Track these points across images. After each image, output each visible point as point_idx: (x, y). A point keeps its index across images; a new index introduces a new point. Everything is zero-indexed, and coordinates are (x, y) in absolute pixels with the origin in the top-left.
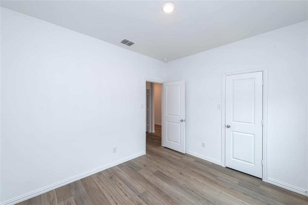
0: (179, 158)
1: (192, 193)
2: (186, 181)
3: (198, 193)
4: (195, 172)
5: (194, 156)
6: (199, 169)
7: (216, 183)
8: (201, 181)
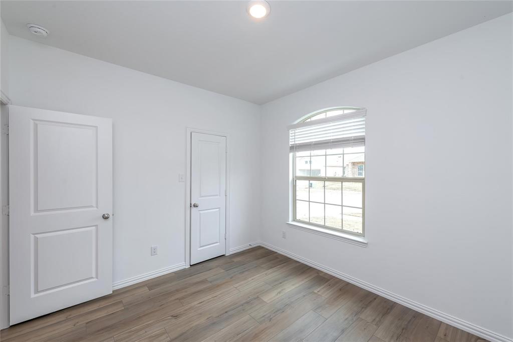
0: (120, 308)
1: (230, 313)
2: (201, 314)
3: (232, 307)
4: (183, 298)
5: (134, 285)
6: (177, 291)
7: (218, 286)
8: (209, 297)
